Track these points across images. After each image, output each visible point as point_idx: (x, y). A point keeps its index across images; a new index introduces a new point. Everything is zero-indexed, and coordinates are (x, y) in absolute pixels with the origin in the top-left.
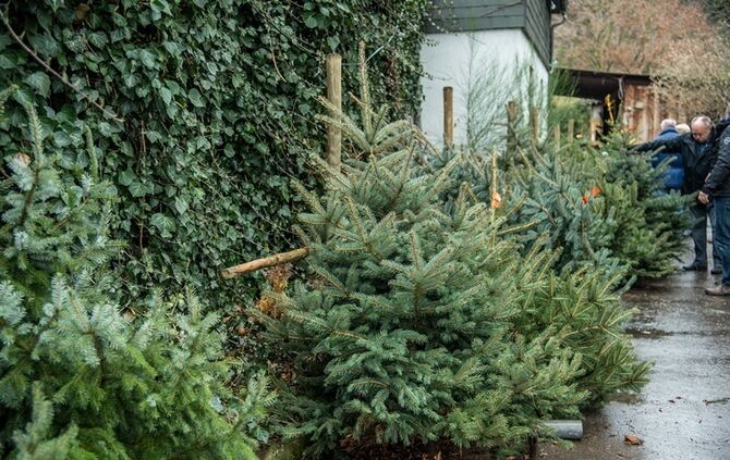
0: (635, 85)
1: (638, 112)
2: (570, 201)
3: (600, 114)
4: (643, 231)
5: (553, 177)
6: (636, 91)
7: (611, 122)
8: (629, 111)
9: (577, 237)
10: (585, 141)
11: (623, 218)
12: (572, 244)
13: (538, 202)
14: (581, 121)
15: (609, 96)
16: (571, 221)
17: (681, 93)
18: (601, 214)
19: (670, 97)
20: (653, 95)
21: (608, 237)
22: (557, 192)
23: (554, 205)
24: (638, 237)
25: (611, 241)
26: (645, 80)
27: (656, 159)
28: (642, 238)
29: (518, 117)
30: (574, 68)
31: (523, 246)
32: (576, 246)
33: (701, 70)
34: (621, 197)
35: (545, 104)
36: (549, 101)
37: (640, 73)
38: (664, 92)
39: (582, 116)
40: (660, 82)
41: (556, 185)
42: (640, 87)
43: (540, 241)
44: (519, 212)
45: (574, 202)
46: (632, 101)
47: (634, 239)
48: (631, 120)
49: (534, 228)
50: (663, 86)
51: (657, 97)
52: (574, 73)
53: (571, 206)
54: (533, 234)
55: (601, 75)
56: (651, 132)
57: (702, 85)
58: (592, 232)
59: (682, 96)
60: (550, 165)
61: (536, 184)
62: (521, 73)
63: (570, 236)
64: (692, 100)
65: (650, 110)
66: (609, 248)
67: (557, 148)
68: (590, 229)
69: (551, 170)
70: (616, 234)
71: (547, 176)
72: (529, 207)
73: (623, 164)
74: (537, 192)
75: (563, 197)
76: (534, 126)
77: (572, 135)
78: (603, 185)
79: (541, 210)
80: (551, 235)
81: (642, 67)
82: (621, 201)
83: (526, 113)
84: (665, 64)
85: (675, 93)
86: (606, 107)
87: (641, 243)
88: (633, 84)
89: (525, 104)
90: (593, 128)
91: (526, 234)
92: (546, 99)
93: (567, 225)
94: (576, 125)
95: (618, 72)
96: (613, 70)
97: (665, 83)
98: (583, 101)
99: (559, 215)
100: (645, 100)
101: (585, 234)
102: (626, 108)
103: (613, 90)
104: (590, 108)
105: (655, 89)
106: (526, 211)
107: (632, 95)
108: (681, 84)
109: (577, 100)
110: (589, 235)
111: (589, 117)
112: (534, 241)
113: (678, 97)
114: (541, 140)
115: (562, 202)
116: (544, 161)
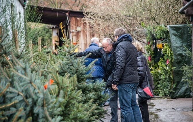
0: (76, 17)
1: (78, 32)
2: (37, 88)
3: (57, 34)
4: (81, 104)
5: (26, 74)
6: (76, 20)
7: (63, 39)
8: (73, 32)
9: (41, 110)
10: (49, 50)
11: (69, 97)
12: (38, 115)
13: (17, 89)
14: (46, 38)
15: (61, 23)
16: (37, 100)
17: (100, 22)
18: (55, 96)
19: (95, 25)
20: (85, 23)
21: (59, 109)
22: (28, 83)
23: (27, 91)
24: (78, 108)
25: (63, 111)
26: (80, 14)
27: (87, 61)
28: (80, 108)
29: (5, 35)
30: (40, 5)
31: (7, 118)
32: (41, 116)
33: (110, 9)
34: (68, 85)
35: (22, 27)
36: (25, 25)
37: (78, 10)
38: (92, 22)
39: (47, 35)
40: (89, 16)
41: (28, 79)
42: (78, 19)
43: (18, 114)
44: (4, 96)
45: (39, 88)
46: (75, 27)
47: (75, 109)
48: (74, 38)
49: (14, 106)
50: (90, 18)
51: (88, 24)
52: (40, 9)
53: (37, 91)
54: (13, 110)
55: (55, 11)
56: (86, 45)
57: (111, 18)
58: (50, 107)
59: (101, 24)
60: (24, 66)
61: (15, 78)
62: (5, 7)
63: (36, 110)
64: (107, 27)
65: (84, 32)
66: (61, 116)
67: (31, 55)
68: (49, 105)
69: (25, 69)
70: (66, 107)
71: (22, 74)
72: (11, 93)
73: (69, 63)
74: (16, 83)
75: (32, 85)
76: (15, 42)
77: (40, 46)
78: (57, 78)
79: (19, 95)
80: (25, 110)
81: (80, 6)
82: (67, 87)
83: (10, 33)
84: (91, 5)
85: (97, 23)
86: (60, 30)
87: (80, 111)
88: (75, 17)
89: (9, 27)
90: (54, 42)
91: (9, 110)
92: (23, 24)
93: (35, 103)
94: (43, 40)
95: (66, 9)
96: (63, 8)
97: (92, 17)
98: (47, 26)
99: (30, 97)
100: (82, 26)
101: (45, 108)
102: (71, 30)
103: (64, 19)
104: (51, 30)
105: (87, 19)
106: (9, 96)
107: (74, 23)
108: (100, 17)
109: (43, 25)
110: (48, 109)
111: (51, 35)
112: (14, 114)
113: (99, 24)
114: (20, 50)
115: (31, 89)
116: (20, 64)
